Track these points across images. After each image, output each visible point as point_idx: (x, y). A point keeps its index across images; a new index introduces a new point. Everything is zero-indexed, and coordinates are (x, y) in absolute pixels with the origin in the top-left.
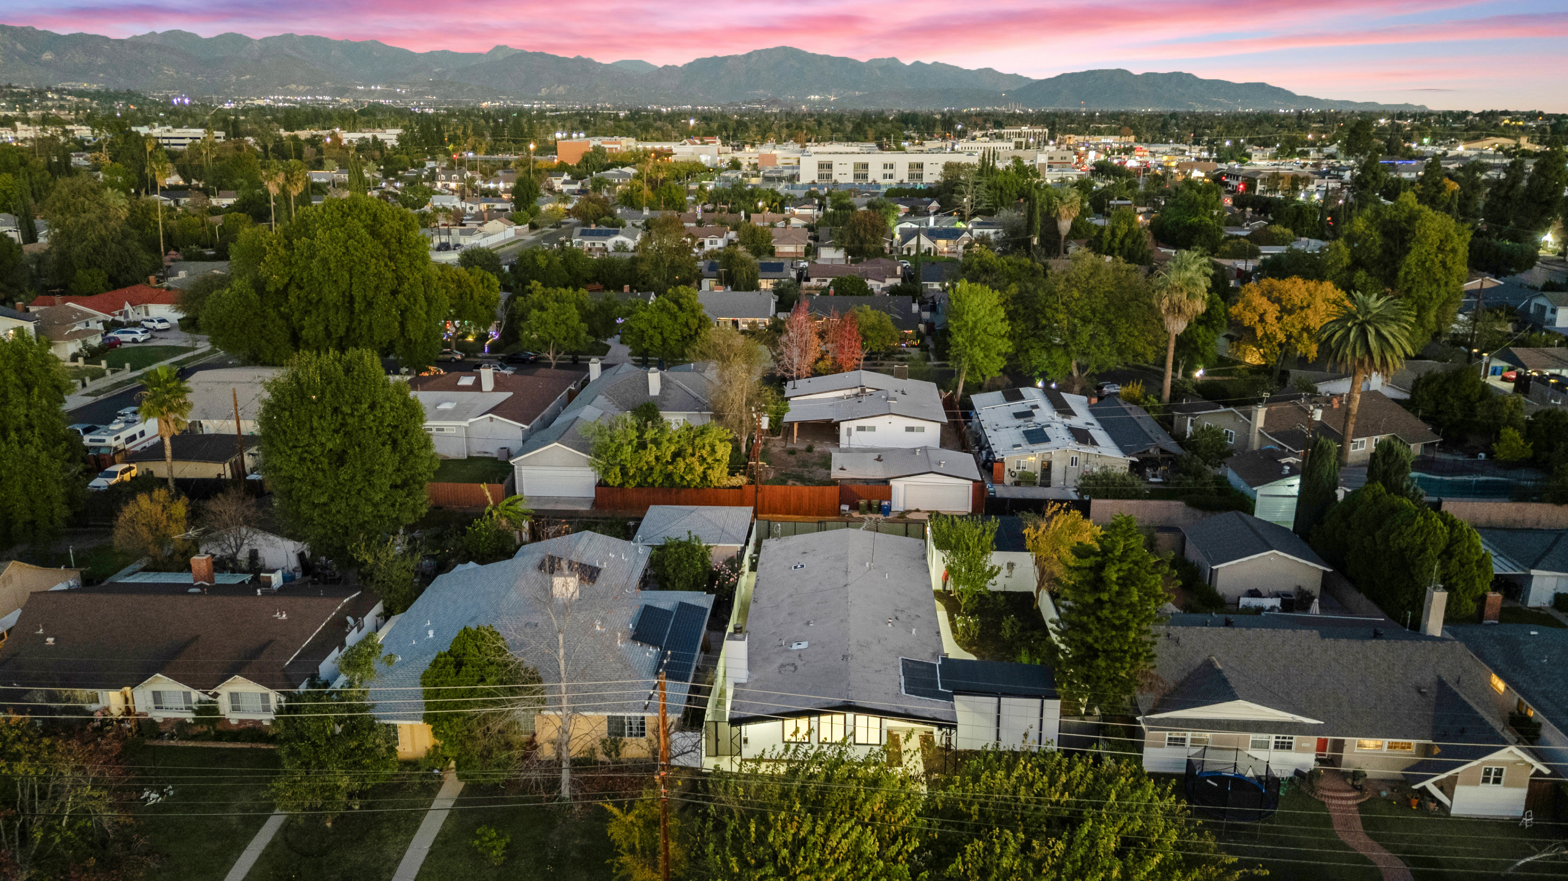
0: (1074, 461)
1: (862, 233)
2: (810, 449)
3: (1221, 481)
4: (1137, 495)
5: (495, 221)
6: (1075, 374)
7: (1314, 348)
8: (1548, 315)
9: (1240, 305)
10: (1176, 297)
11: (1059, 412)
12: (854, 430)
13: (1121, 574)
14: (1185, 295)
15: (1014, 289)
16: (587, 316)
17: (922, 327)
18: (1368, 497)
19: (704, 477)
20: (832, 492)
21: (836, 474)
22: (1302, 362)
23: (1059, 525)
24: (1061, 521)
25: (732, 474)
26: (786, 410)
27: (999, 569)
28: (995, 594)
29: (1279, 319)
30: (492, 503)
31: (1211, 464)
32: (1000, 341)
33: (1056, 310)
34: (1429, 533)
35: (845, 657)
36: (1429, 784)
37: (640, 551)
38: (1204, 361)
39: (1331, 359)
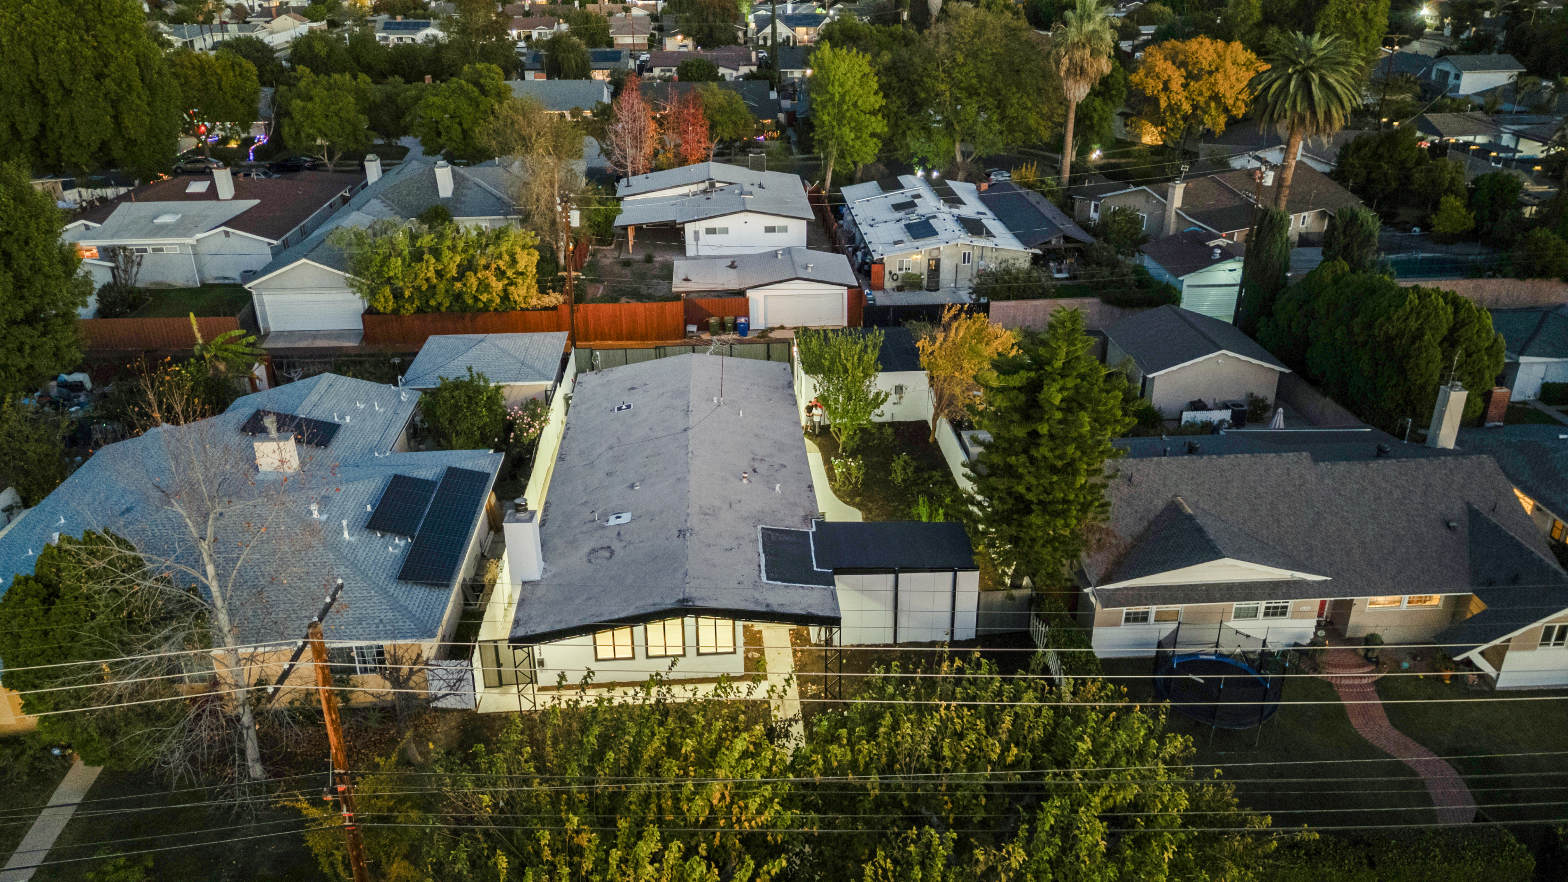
0: (966, 258)
1: (711, 18)
2: (649, 259)
3: (1139, 270)
4: (1043, 294)
5: (284, 16)
6: (959, 158)
7: (1222, 120)
8: (1451, 81)
9: (1142, 72)
10: (1078, 54)
11: (946, 201)
12: (702, 233)
13: (1066, 394)
14: (1088, 52)
15: (886, 57)
16: (370, 109)
17: (781, 116)
18: (1328, 277)
19: (505, 296)
20: (674, 309)
21: (678, 286)
22: (1209, 135)
23: (961, 334)
24: (962, 329)
25: (543, 290)
26: (619, 211)
27: (887, 395)
28: (882, 425)
29: (1185, 86)
30: (200, 341)
31: (1123, 254)
32: (873, 119)
33: (936, 78)
34: (1429, 315)
35: (681, 533)
36: (1474, 655)
37: (404, 397)
38: (1100, 141)
39: (1266, 117)
